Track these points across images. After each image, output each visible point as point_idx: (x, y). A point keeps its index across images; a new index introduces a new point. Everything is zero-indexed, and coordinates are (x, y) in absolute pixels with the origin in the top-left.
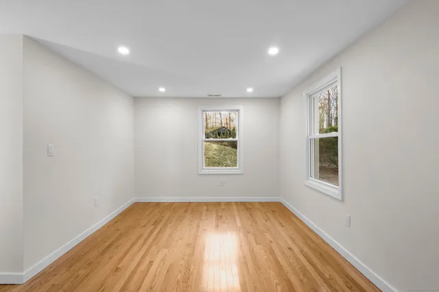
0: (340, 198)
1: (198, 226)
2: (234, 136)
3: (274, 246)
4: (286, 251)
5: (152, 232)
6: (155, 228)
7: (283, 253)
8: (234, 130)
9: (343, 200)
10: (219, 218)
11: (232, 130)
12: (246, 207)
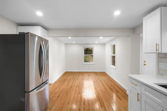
0: (115, 69)
1: (84, 76)
2: (92, 54)
3: (101, 80)
4: (104, 81)
5: (73, 77)
6: (74, 76)
7: (103, 81)
8: (92, 50)
9: (116, 69)
10: (88, 75)
11: (91, 49)
12: (96, 73)
